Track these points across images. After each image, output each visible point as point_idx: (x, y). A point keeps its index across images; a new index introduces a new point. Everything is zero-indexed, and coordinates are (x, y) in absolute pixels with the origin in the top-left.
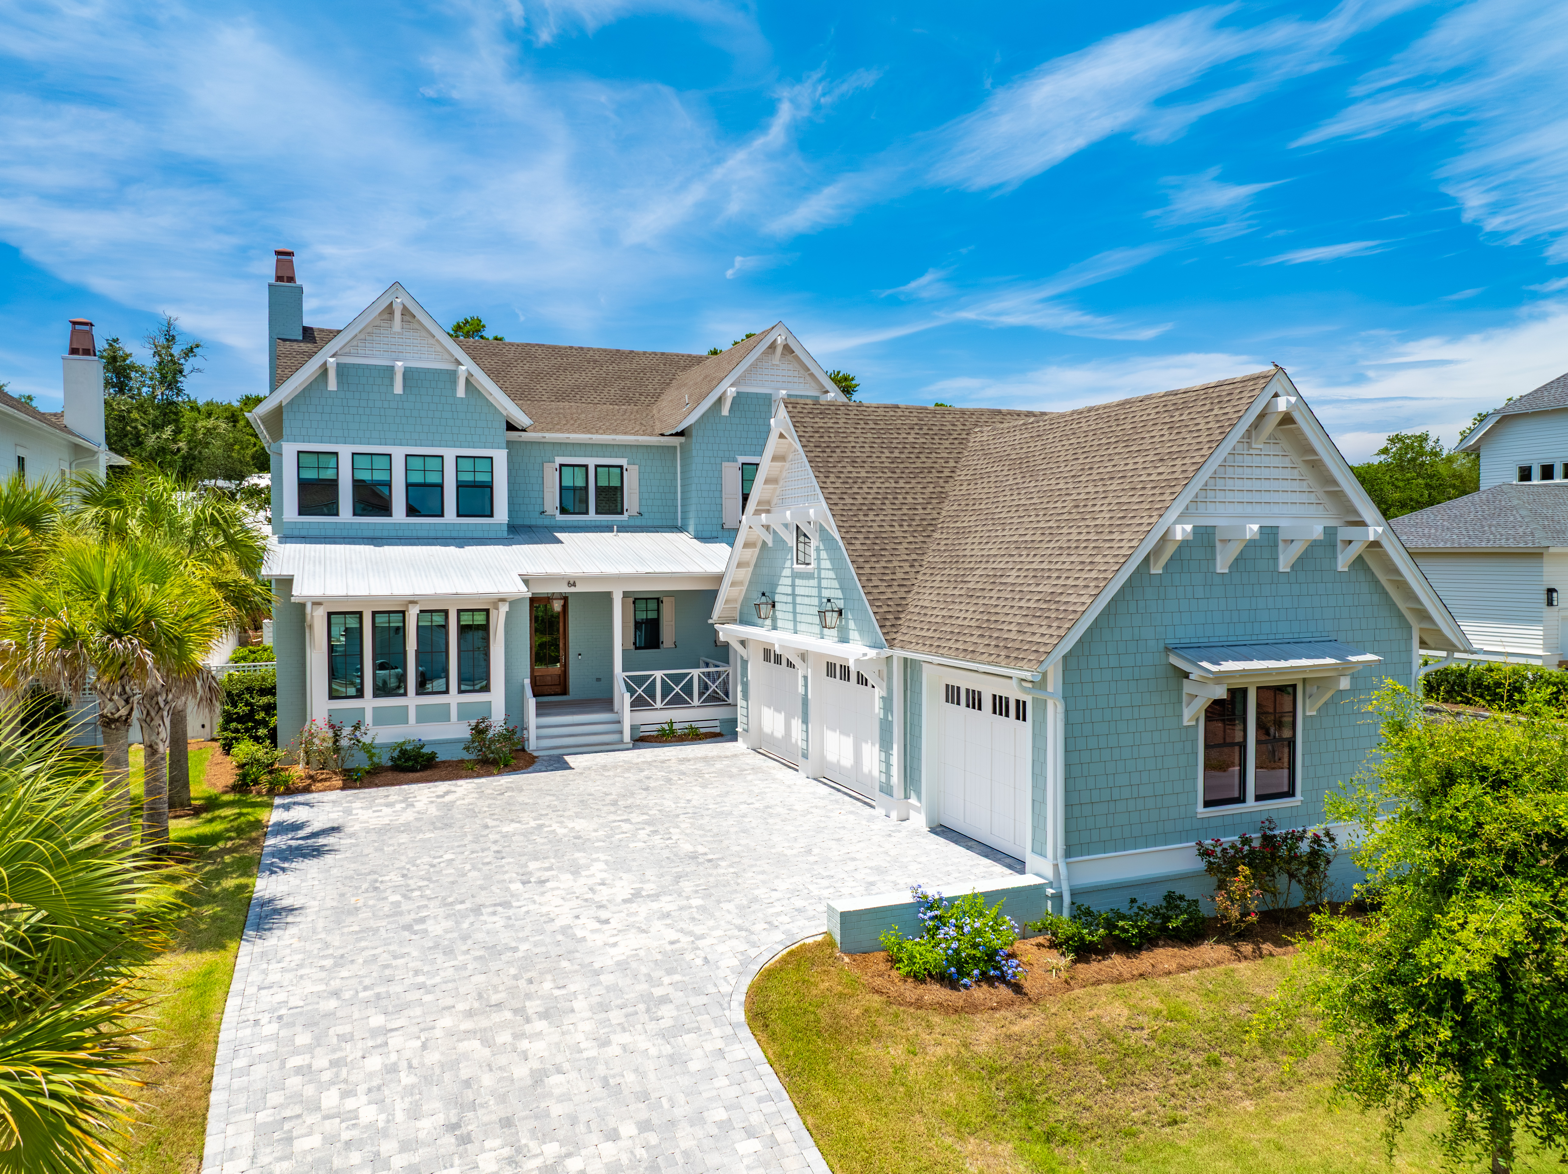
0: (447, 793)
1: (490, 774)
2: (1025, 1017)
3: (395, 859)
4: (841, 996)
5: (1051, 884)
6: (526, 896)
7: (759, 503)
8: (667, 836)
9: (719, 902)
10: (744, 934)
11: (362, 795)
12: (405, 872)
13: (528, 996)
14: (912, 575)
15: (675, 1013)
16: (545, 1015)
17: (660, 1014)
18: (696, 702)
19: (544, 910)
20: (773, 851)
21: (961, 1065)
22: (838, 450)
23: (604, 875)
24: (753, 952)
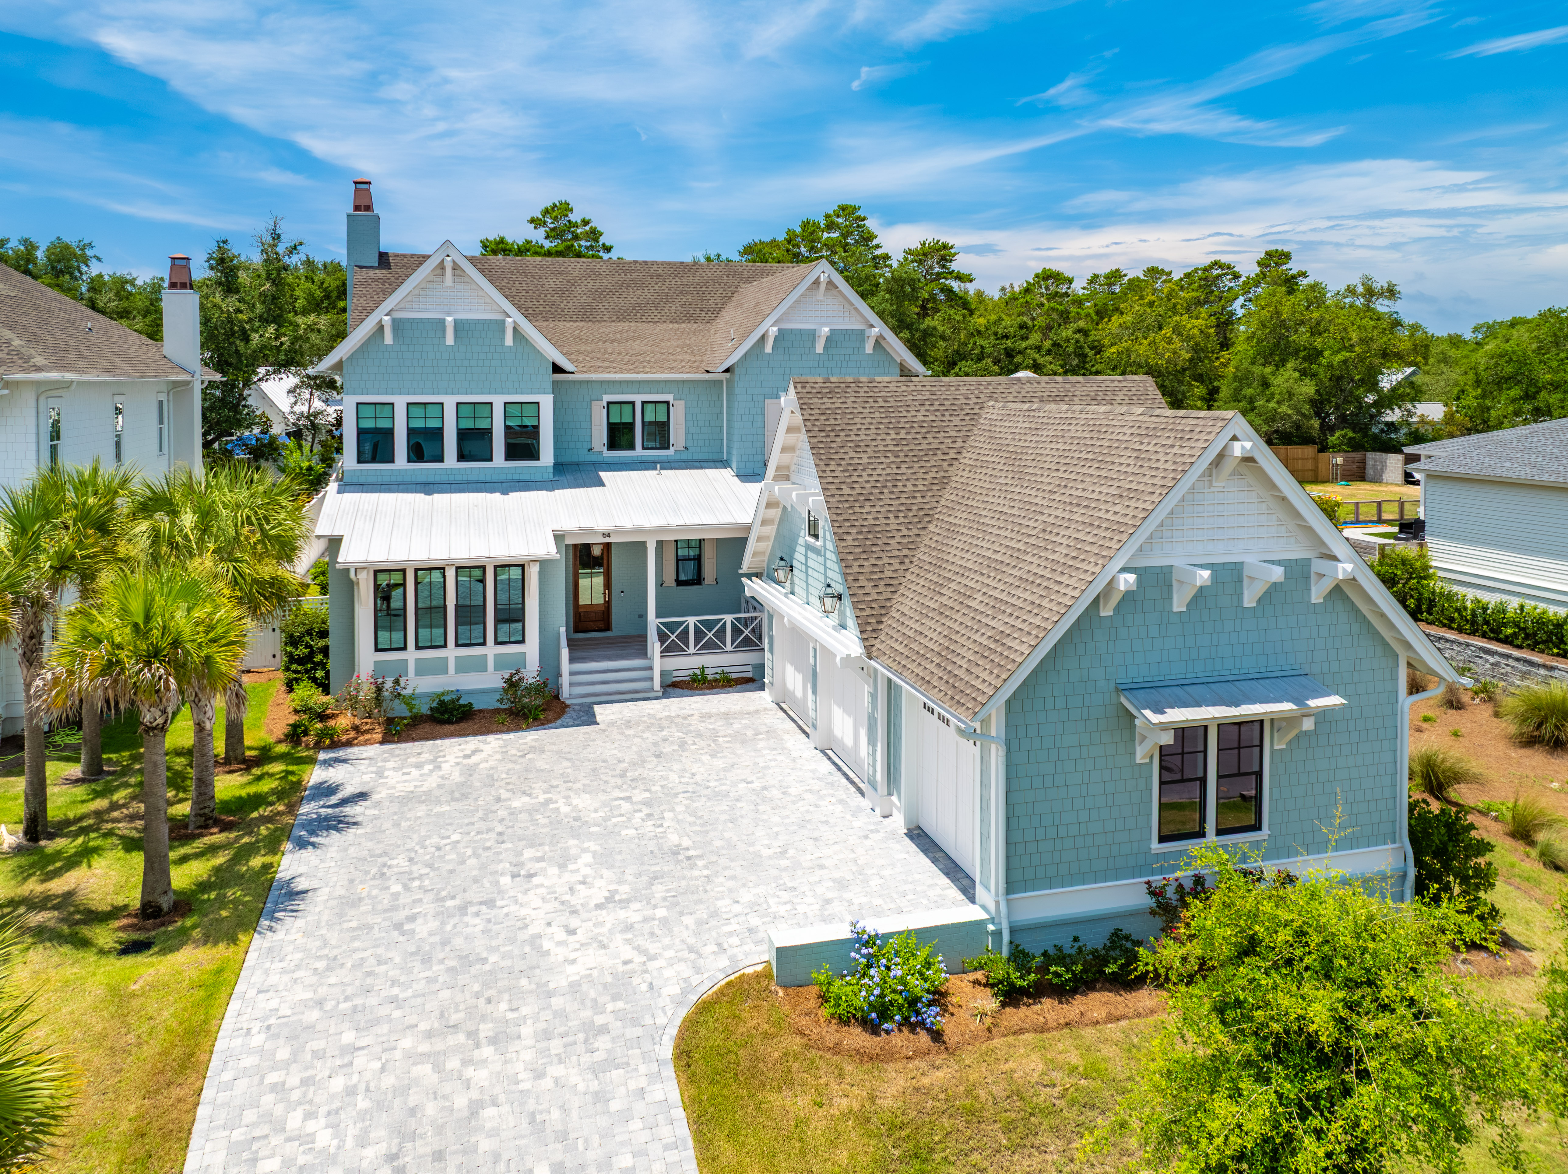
0: (475, 752)
1: (519, 729)
2: (938, 1068)
3: (408, 837)
4: (766, 1036)
5: (992, 920)
6: (511, 894)
7: (778, 468)
8: (659, 822)
9: (682, 914)
10: (693, 956)
11: (397, 752)
12: (413, 855)
13: (483, 1018)
14: (900, 574)
15: (609, 1046)
16: (493, 1041)
17: (596, 1045)
18: (729, 647)
19: (523, 912)
20: (751, 849)
21: (863, 1119)
22: (842, 434)
23: (587, 871)
24: (695, 980)
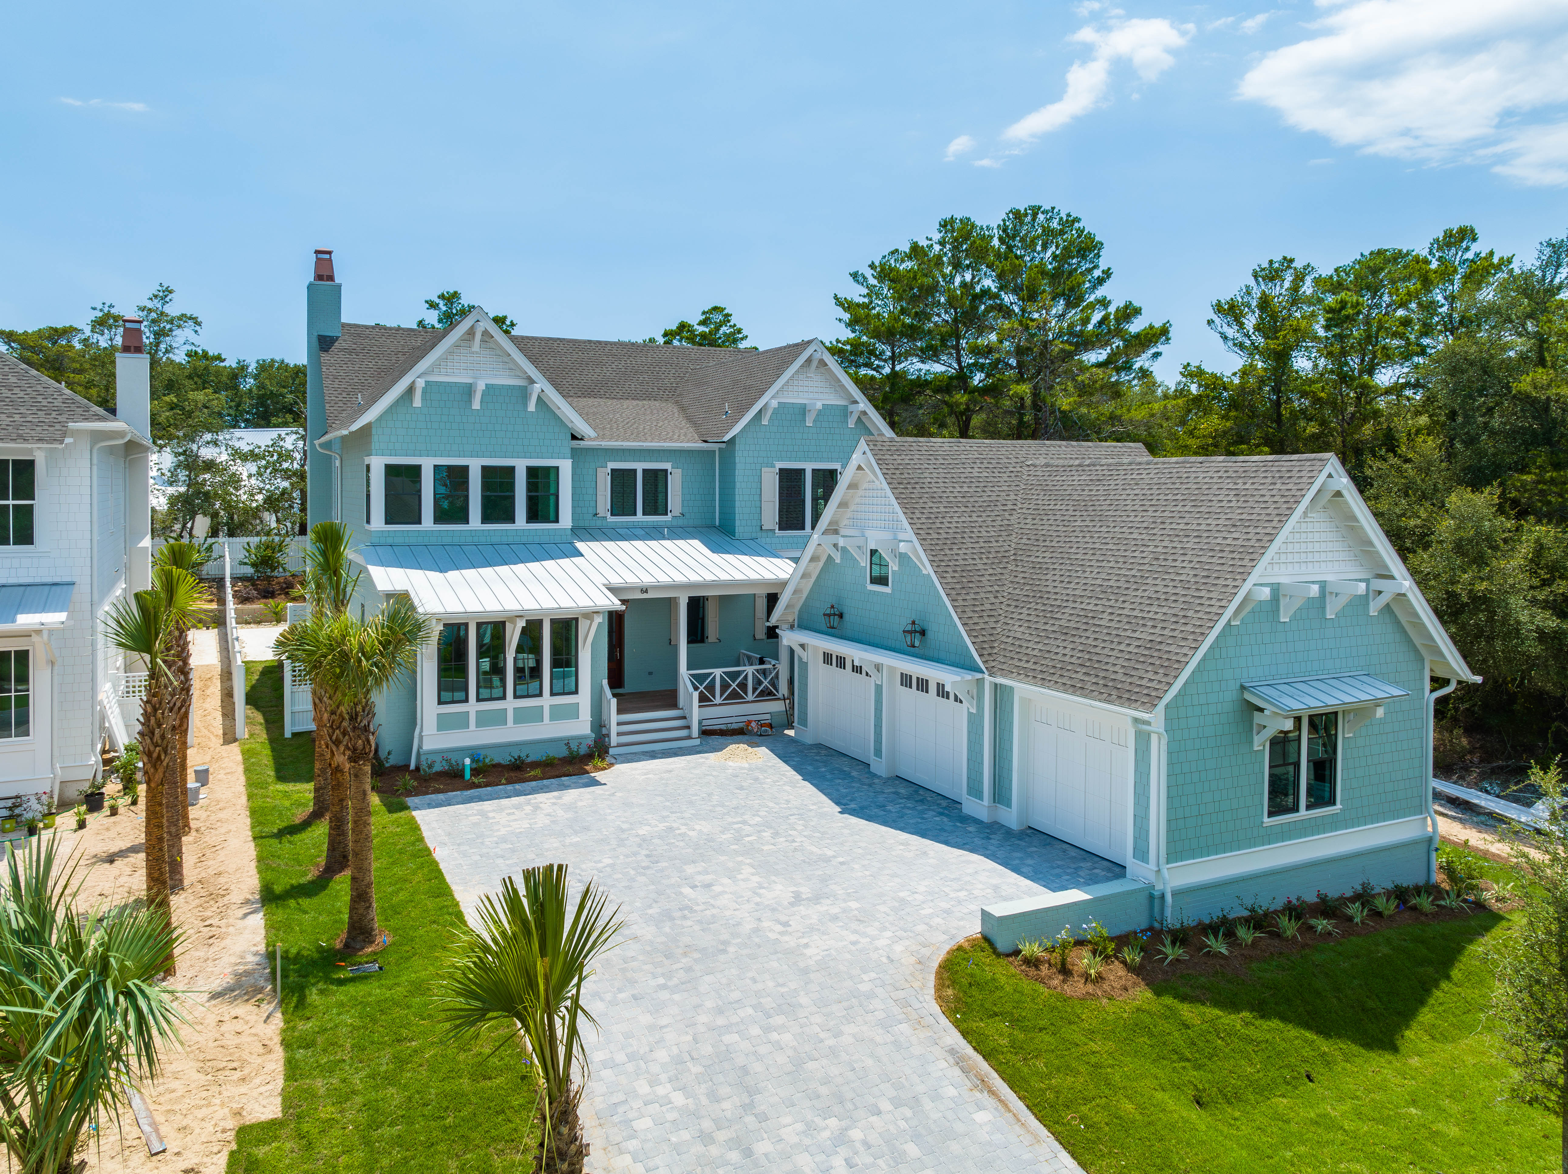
6: (702, 900)
7: (830, 524)
8: (790, 839)
9: (873, 904)
10: (910, 935)
13: (759, 994)
14: (997, 606)
15: (883, 1006)
16: (780, 1010)
17: (871, 1007)
18: (750, 697)
19: (726, 914)
